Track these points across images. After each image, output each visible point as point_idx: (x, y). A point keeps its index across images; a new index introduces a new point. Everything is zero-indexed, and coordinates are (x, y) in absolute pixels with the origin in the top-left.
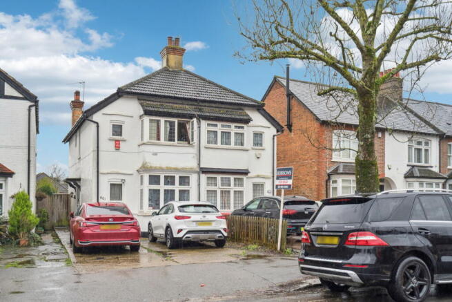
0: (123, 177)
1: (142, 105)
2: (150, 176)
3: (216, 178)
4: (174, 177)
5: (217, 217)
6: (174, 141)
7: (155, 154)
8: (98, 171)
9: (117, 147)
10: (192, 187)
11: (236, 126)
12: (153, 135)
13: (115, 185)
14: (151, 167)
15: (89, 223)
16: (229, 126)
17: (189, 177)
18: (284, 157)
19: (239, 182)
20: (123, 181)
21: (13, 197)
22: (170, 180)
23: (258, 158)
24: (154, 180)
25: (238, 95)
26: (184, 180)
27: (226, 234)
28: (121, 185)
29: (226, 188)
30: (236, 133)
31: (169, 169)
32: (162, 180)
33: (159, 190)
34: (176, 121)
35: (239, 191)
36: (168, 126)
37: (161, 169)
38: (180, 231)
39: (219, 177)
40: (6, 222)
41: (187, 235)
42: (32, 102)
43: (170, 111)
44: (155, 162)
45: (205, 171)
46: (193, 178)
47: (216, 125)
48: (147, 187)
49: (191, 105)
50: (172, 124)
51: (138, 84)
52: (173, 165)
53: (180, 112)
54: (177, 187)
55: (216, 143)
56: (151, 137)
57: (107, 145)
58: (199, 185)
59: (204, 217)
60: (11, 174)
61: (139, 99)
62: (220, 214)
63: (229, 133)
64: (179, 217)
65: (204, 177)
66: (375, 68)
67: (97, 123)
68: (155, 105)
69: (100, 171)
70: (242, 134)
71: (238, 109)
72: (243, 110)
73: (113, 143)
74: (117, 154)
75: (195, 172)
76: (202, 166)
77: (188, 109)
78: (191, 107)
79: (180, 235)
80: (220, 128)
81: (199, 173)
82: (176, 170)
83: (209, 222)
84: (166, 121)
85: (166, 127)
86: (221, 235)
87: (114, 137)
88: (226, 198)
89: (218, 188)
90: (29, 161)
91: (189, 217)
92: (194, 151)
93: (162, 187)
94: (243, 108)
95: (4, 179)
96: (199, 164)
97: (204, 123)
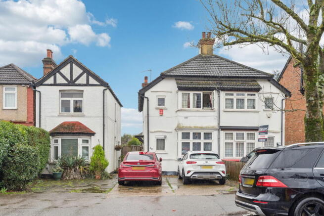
0: (165, 134)
1: (177, 84)
2: (182, 133)
3: (232, 134)
4: (200, 133)
5: (217, 163)
6: (200, 107)
7: (186, 118)
8: (148, 131)
9: (161, 114)
10: (214, 140)
11: (248, 94)
12: (185, 104)
13: (160, 139)
14: (183, 127)
15: (125, 166)
16: (243, 95)
17: (211, 133)
18: (299, 116)
19: (251, 136)
20: (165, 137)
21: (93, 149)
22: (197, 136)
23: (269, 117)
24: (186, 136)
25: (253, 70)
26: (208, 136)
27: (224, 175)
28: (164, 140)
29: (240, 141)
30: (248, 100)
31: (196, 128)
32: (191, 136)
33: (189, 143)
34: (201, 93)
35: (251, 143)
36: (196, 97)
37: (190, 128)
38: (189, 172)
39: (235, 133)
40: (89, 165)
41: (193, 175)
42: (105, 86)
43: (197, 86)
44: (186, 123)
45: (223, 129)
46: (215, 134)
47: (233, 95)
48: (181, 141)
49: (213, 81)
50: (198, 96)
51: (176, 69)
52: (199, 125)
53: (204, 86)
54: (202, 141)
55: (232, 107)
56: (183, 106)
57: (154, 113)
58: (219, 139)
59: (207, 162)
60: (93, 134)
61: (176, 80)
62: (220, 160)
63: (243, 100)
64: (189, 162)
65: (222, 133)
66: (315, 43)
67: (148, 98)
68: (186, 83)
69: (150, 130)
70: (254, 100)
71: (252, 81)
72: (255, 81)
73: (158, 111)
74: (162, 118)
75: (215, 129)
76: (221, 125)
77: (211, 84)
78: (214, 82)
79: (189, 175)
80: (235, 96)
81: (218, 130)
82: (202, 128)
83: (211, 166)
84: (194, 94)
85: (194, 98)
86: (220, 175)
87: (159, 107)
88: (241, 149)
89: (234, 141)
90: (104, 125)
91: (196, 162)
92: (215, 114)
93: (191, 141)
94: (255, 80)
95: (89, 137)
96: (219, 124)
97: (222, 94)
